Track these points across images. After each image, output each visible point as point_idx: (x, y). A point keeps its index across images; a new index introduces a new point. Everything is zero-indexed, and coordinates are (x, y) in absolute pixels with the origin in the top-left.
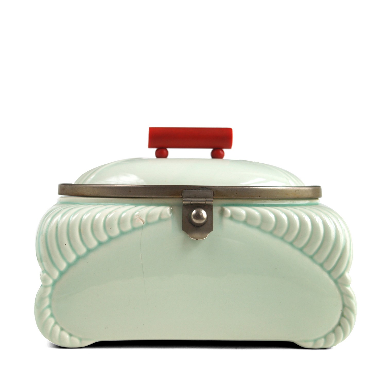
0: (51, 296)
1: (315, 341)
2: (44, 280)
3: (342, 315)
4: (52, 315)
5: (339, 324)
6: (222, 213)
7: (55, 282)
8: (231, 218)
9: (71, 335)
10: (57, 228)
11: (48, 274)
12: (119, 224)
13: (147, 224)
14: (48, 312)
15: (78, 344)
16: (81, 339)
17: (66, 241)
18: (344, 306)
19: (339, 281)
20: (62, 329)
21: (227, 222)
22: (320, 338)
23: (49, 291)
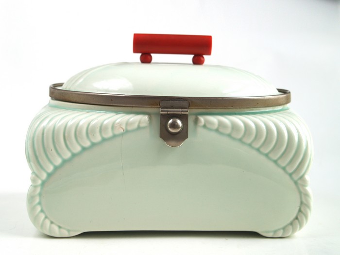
0: (40, 194)
1: (275, 232)
2: (33, 180)
3: (300, 211)
4: (42, 211)
5: (297, 218)
6: (196, 121)
7: (44, 183)
8: (205, 126)
9: (60, 227)
10: (43, 134)
11: (37, 175)
12: (100, 131)
13: (127, 132)
14: (39, 208)
15: (66, 234)
16: (69, 231)
17: (52, 147)
18: (302, 203)
19: (299, 182)
20: (52, 223)
21: (200, 130)
22: (279, 230)
23: (38, 190)
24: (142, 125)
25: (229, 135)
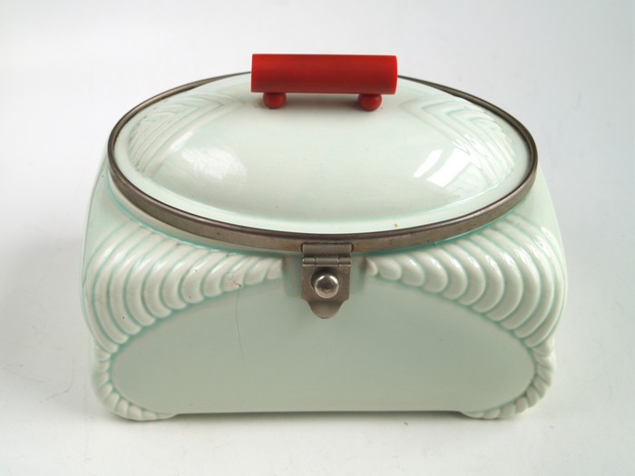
0: (110, 370)
1: (487, 412)
2: (99, 356)
3: (532, 385)
4: (115, 390)
5: (525, 395)
6: (364, 267)
7: (114, 356)
8: (378, 276)
9: (143, 409)
11: (102, 348)
12: (202, 290)
13: (245, 287)
14: (109, 388)
15: (153, 417)
16: (157, 414)
17: (124, 314)
18: (536, 375)
19: (535, 350)
20: (131, 404)
21: (371, 286)
22: (493, 409)
23: (107, 365)
24: (271, 277)
25: (421, 289)
